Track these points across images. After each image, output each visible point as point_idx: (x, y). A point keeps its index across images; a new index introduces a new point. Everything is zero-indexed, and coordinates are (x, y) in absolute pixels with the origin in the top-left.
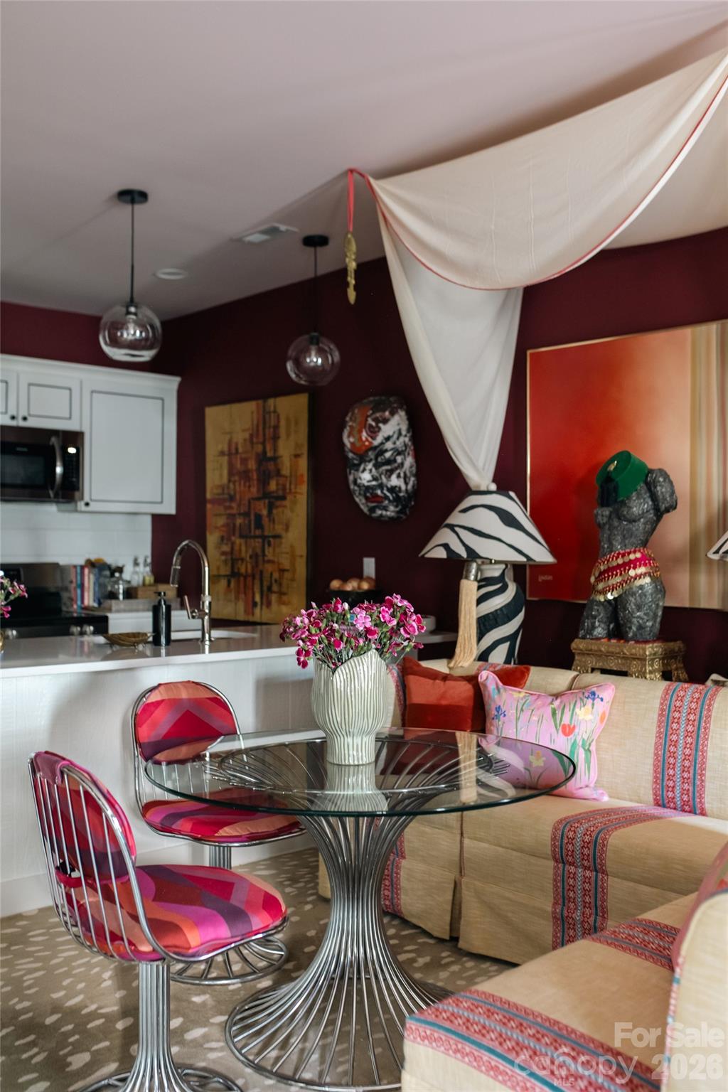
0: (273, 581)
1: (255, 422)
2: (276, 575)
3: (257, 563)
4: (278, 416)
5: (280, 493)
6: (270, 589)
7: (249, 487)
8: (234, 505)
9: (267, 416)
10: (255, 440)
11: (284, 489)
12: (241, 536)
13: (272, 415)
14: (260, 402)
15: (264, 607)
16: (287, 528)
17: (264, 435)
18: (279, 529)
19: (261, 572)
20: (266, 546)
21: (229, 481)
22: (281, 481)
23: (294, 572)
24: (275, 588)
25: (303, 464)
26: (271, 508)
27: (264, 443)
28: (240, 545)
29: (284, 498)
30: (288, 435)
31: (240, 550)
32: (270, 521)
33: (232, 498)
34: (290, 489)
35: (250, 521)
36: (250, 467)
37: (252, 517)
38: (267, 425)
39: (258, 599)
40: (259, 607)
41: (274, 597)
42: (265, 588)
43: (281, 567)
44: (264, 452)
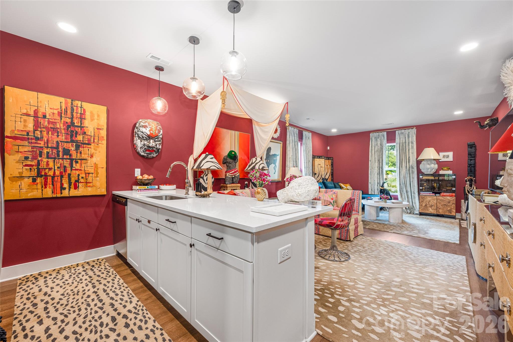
0: (80, 177)
1: (64, 107)
2: (84, 175)
3: (65, 171)
4: (84, 110)
5: (87, 142)
6: (77, 181)
7: (58, 136)
8: (42, 143)
9: (75, 108)
10: (63, 115)
11: (89, 140)
12: (48, 157)
13: (80, 109)
14: (69, 101)
15: (72, 190)
16: (92, 156)
17: (72, 115)
18: (83, 156)
19: (69, 175)
20: (74, 163)
21: (35, 130)
22: (86, 137)
23: (97, 173)
24: (82, 180)
25: (104, 133)
26: (77, 147)
27: (72, 118)
28: (48, 162)
29: (89, 144)
30: (92, 120)
31: (48, 164)
32: (77, 153)
33: (37, 139)
34: (94, 141)
35: (58, 152)
36: (58, 126)
37: (61, 149)
38: (75, 111)
39: (66, 185)
40: (67, 190)
41: (80, 185)
42: (73, 180)
43: (87, 172)
44: (72, 123)
